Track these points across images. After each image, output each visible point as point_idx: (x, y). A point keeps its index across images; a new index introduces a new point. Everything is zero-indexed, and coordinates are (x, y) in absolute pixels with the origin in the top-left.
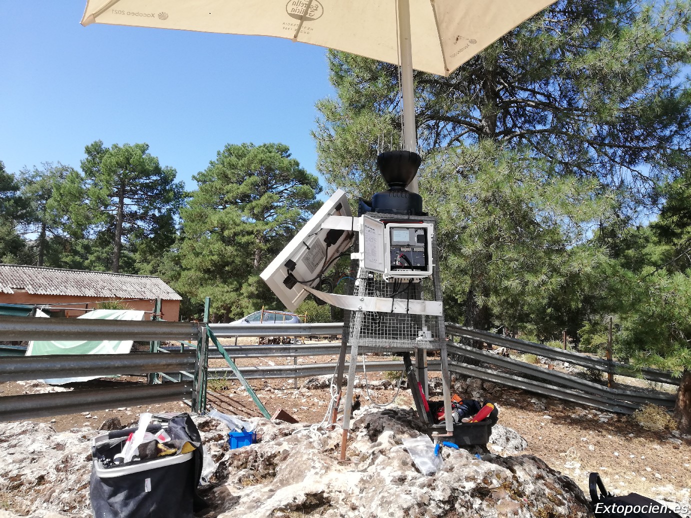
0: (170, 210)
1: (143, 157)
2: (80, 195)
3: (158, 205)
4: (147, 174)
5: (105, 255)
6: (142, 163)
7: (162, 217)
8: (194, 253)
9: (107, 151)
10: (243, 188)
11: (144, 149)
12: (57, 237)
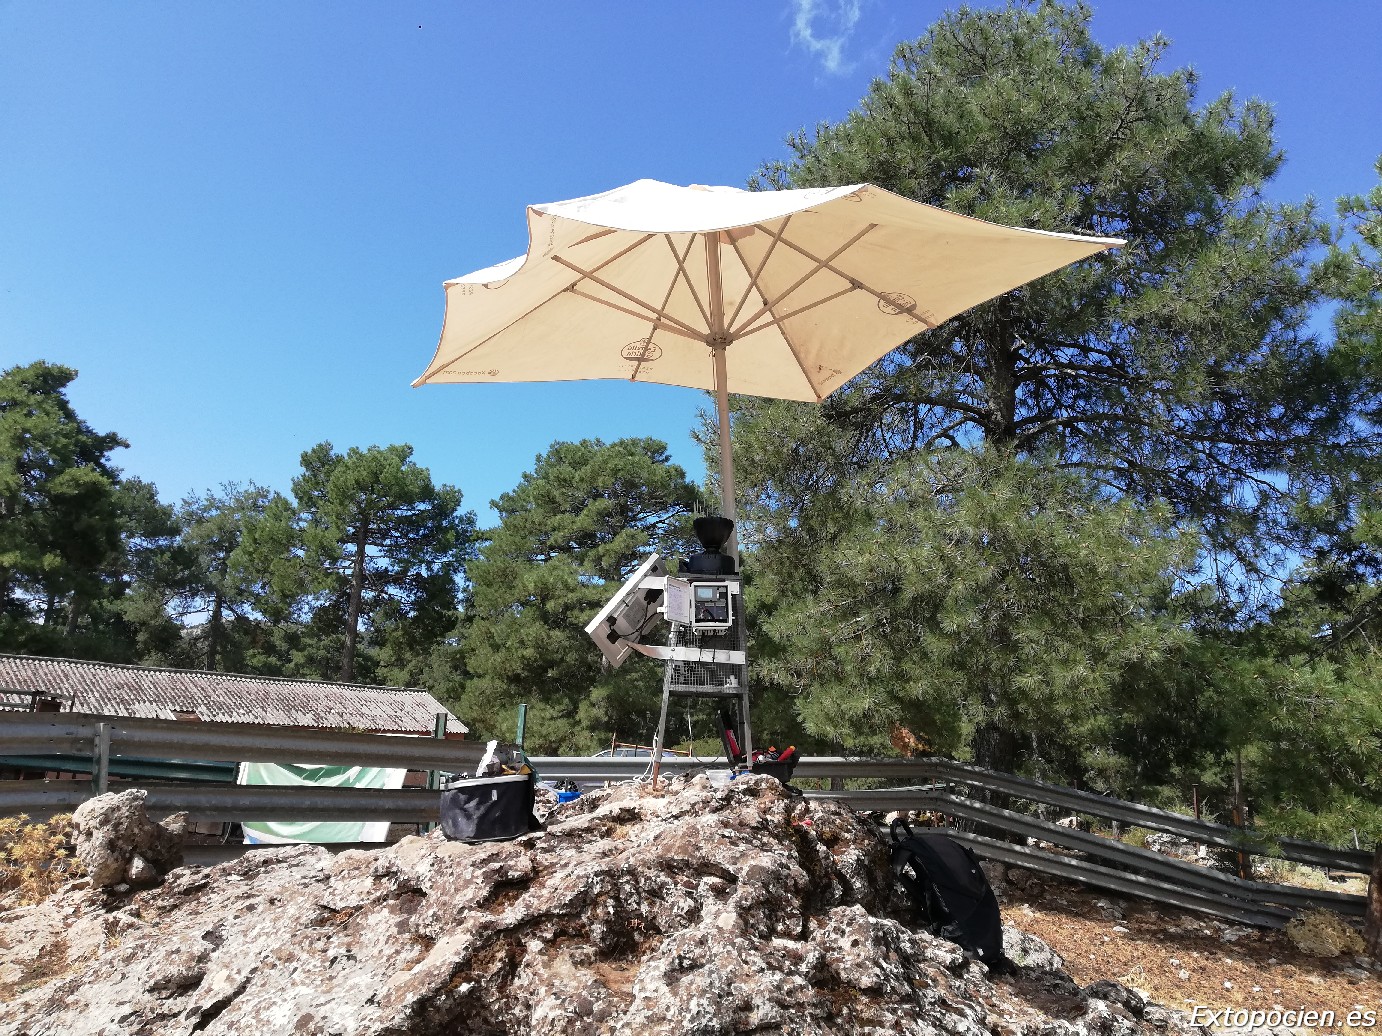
0: (447, 566)
1: (403, 468)
2: (288, 541)
3: (427, 557)
4: (408, 499)
5: (322, 652)
6: (400, 481)
7: (433, 578)
8: (491, 645)
9: (339, 459)
10: (583, 521)
11: (404, 453)
12: (241, 619)
